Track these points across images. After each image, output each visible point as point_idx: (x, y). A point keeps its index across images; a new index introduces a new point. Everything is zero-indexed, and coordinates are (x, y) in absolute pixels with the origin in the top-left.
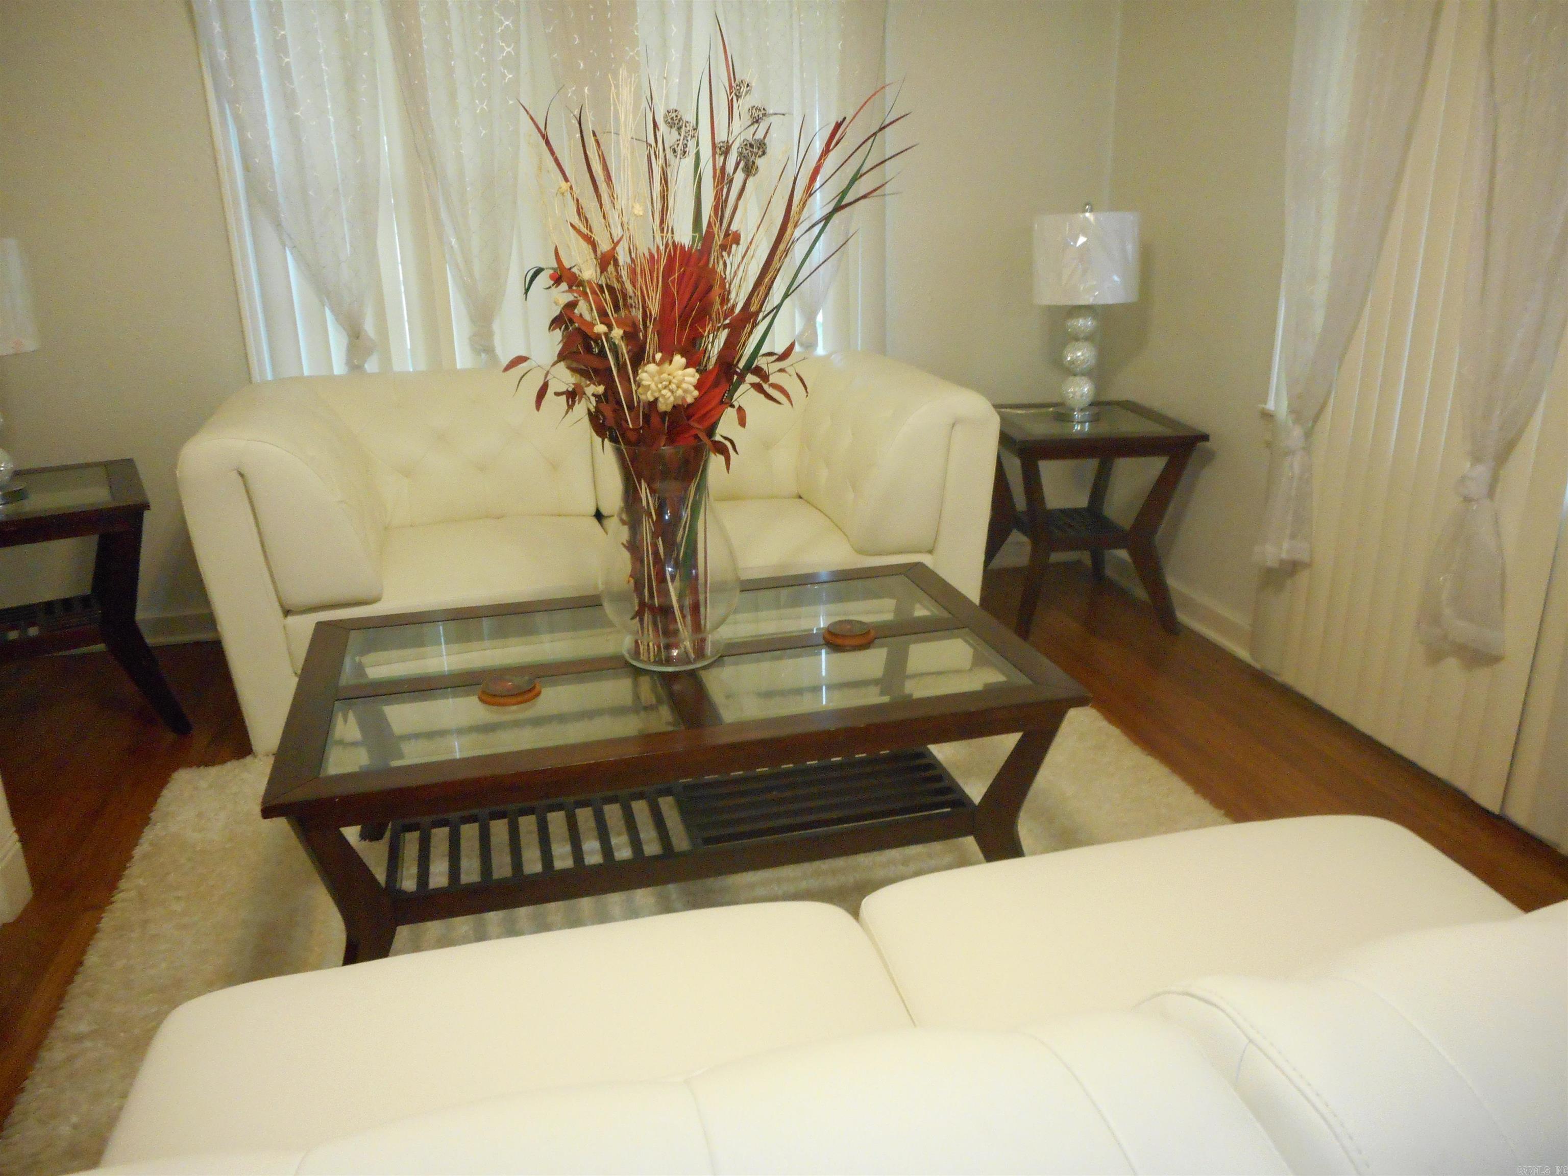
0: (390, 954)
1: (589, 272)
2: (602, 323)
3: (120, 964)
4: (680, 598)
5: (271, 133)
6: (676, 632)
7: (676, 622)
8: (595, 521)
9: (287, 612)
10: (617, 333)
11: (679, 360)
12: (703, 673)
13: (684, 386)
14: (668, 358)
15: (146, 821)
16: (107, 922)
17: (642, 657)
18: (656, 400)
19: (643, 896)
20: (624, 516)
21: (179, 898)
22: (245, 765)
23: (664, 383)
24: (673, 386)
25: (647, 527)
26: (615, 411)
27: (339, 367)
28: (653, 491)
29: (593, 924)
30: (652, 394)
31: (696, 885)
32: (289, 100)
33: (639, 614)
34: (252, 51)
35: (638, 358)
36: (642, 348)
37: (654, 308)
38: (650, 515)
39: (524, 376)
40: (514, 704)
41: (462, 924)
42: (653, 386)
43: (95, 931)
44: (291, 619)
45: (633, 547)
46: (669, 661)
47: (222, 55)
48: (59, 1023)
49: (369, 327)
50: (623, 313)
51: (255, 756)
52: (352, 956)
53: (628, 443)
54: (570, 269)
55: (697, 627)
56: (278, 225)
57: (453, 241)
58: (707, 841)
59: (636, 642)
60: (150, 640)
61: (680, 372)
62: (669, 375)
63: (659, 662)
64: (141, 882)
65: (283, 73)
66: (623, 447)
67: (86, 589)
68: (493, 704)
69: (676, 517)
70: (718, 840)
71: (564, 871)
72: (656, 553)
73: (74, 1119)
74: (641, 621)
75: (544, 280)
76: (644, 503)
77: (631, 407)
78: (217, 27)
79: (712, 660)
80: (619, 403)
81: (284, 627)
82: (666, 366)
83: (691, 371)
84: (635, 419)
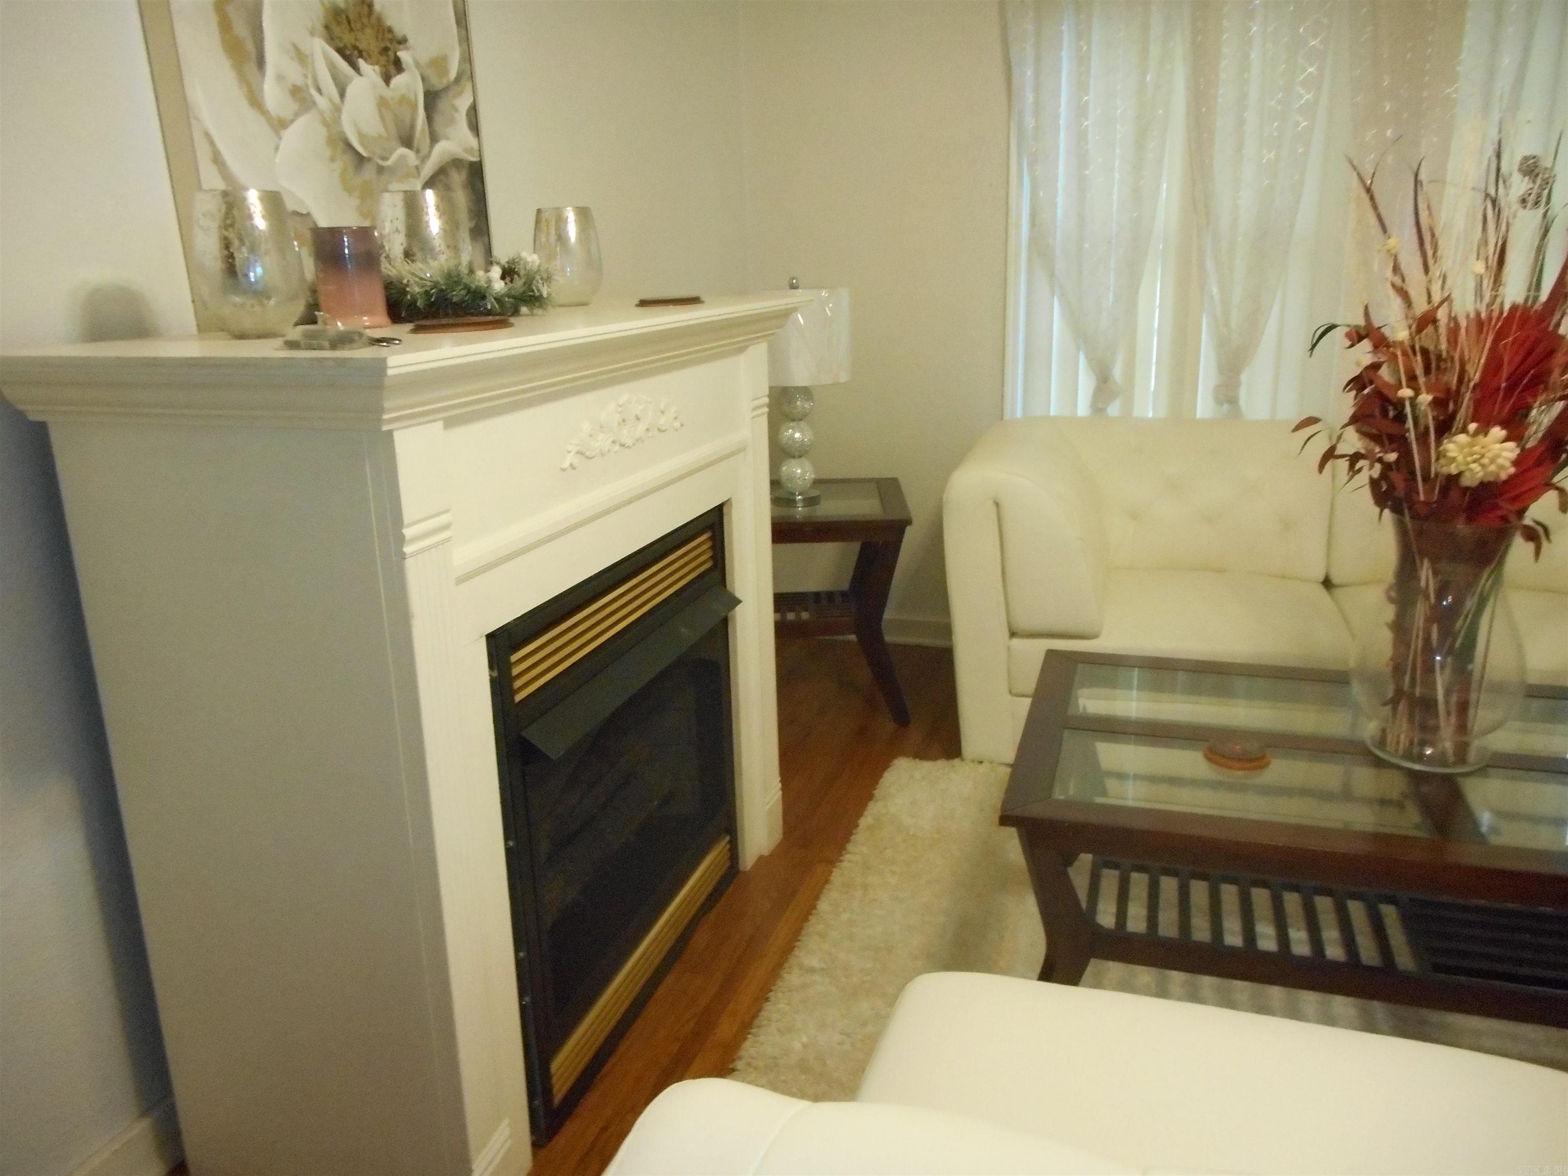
0: (1081, 983)
1: (1400, 333)
2: (1408, 387)
3: (845, 916)
4: (1448, 693)
5: (1060, 192)
6: (1436, 729)
7: (1437, 716)
8: (1322, 590)
9: (1013, 634)
10: (1425, 398)
11: (1497, 432)
12: (1461, 780)
13: (1500, 461)
14: (1484, 430)
15: (870, 797)
16: (837, 876)
17: (1388, 749)
18: (1460, 474)
19: (1341, 1004)
20: (1393, 594)
21: (893, 873)
22: (954, 766)
23: (1475, 456)
24: (1485, 461)
25: (1421, 611)
26: (1406, 480)
27: (1083, 409)
28: (1436, 573)
29: (1246, 1010)
30: (1457, 466)
31: (1411, 1012)
32: (1081, 159)
33: (1394, 702)
34: (1057, 117)
35: (1445, 427)
36: (1452, 417)
37: (1475, 375)
38: (1427, 597)
39: (1312, 436)
40: (1239, 769)
41: (1145, 974)
42: (1460, 458)
43: (827, 881)
44: (1015, 641)
45: (1400, 628)
46: (1420, 758)
47: (1030, 122)
48: (796, 952)
49: (1117, 373)
50: (1433, 376)
51: (963, 760)
52: (1048, 974)
53: (1415, 516)
54: (1380, 328)
55: (1462, 728)
56: (1052, 275)
57: (1215, 290)
58: (1437, 968)
59: (1384, 731)
60: (888, 638)
61: (1498, 446)
62: (1483, 447)
63: (1408, 756)
64: (864, 849)
65: (1080, 136)
66: (1407, 518)
67: (845, 586)
68: (1222, 765)
69: (1459, 603)
70: (1448, 970)
71: (1267, 954)
72: (1427, 640)
73: (805, 1039)
74: (1395, 709)
75: (1338, 337)
76: (1423, 584)
77: (1426, 478)
78: (1030, 98)
79: (1476, 767)
80: (1412, 473)
81: (1009, 648)
82: (1481, 438)
83: (1511, 445)
84: (1429, 491)
